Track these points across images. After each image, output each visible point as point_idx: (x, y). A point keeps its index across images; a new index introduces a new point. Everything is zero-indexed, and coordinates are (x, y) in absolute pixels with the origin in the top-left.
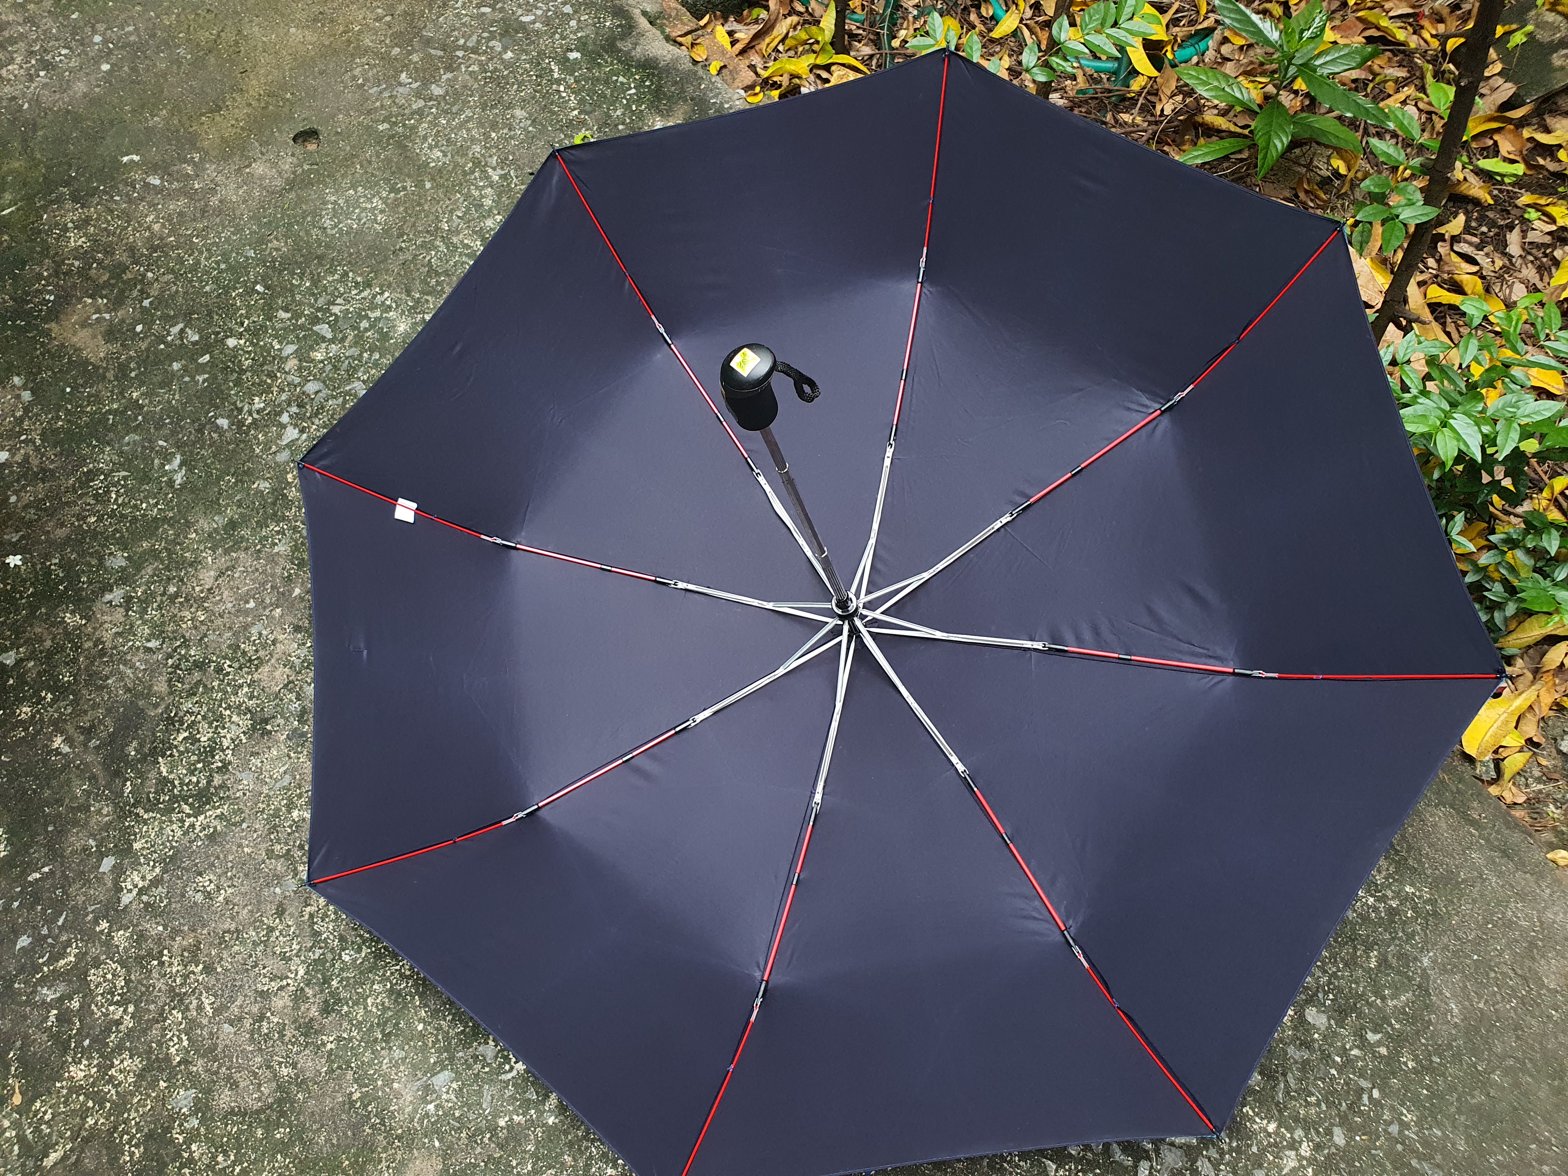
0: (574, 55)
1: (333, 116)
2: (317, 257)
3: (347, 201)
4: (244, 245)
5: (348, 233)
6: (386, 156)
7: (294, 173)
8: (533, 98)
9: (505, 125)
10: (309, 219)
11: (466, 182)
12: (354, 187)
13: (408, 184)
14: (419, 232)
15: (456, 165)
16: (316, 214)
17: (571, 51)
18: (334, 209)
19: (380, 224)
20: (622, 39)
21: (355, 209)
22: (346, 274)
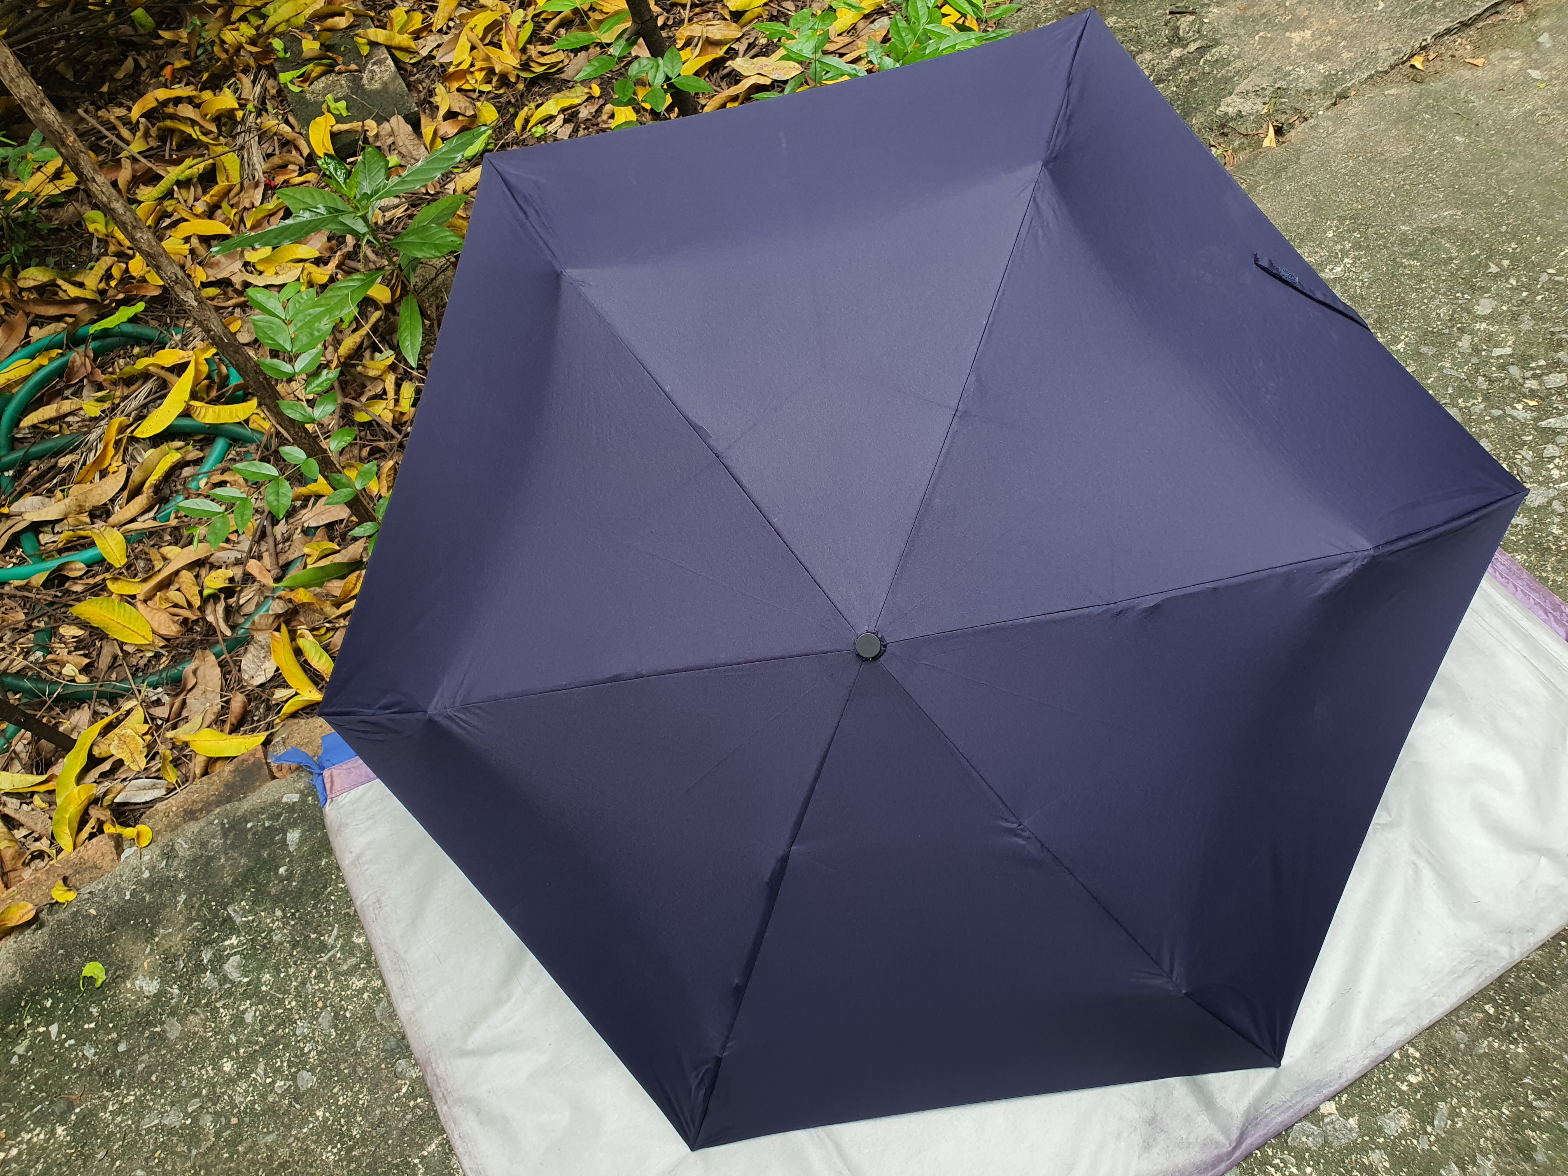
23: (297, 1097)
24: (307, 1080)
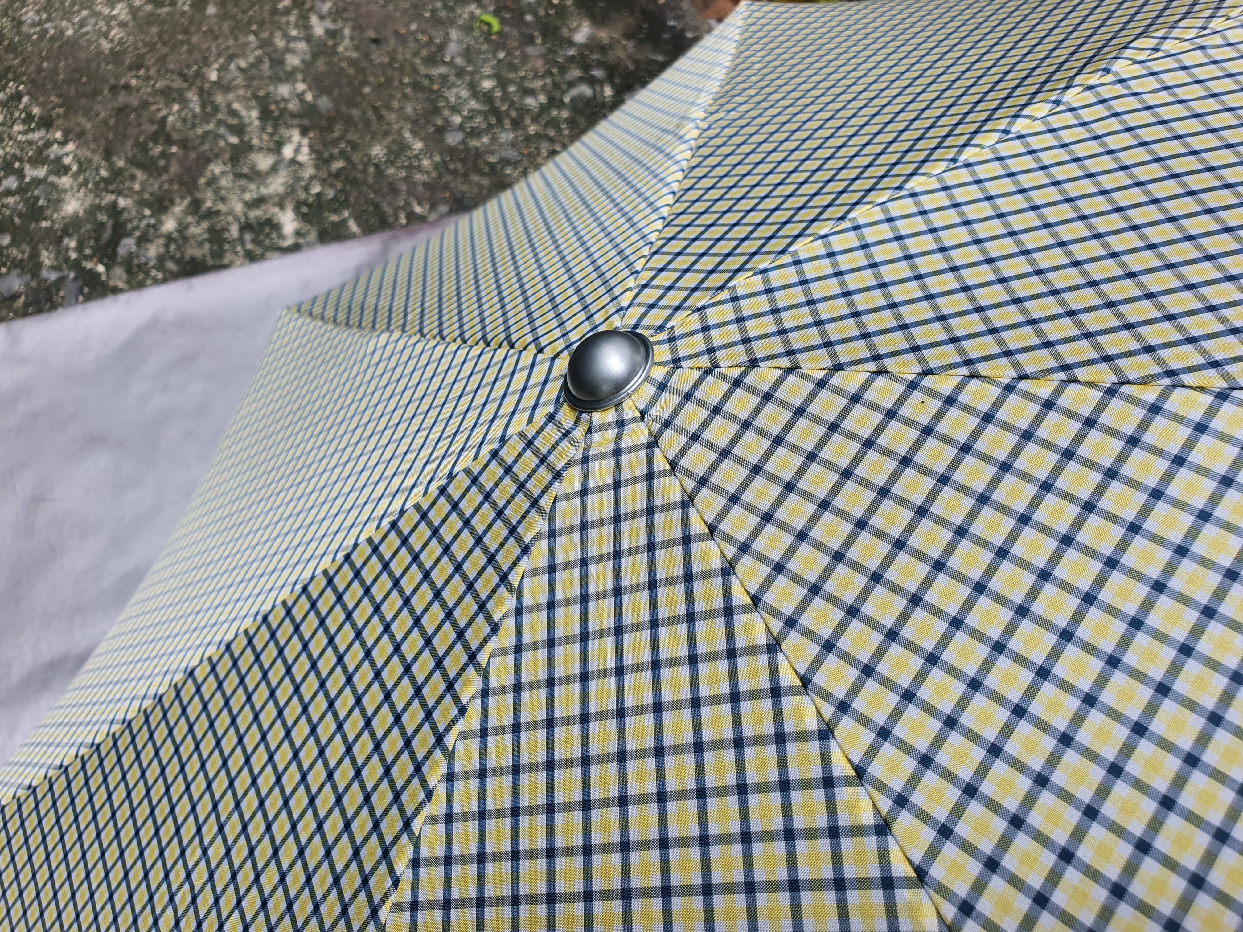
23: (441, 131)
24: (453, 139)
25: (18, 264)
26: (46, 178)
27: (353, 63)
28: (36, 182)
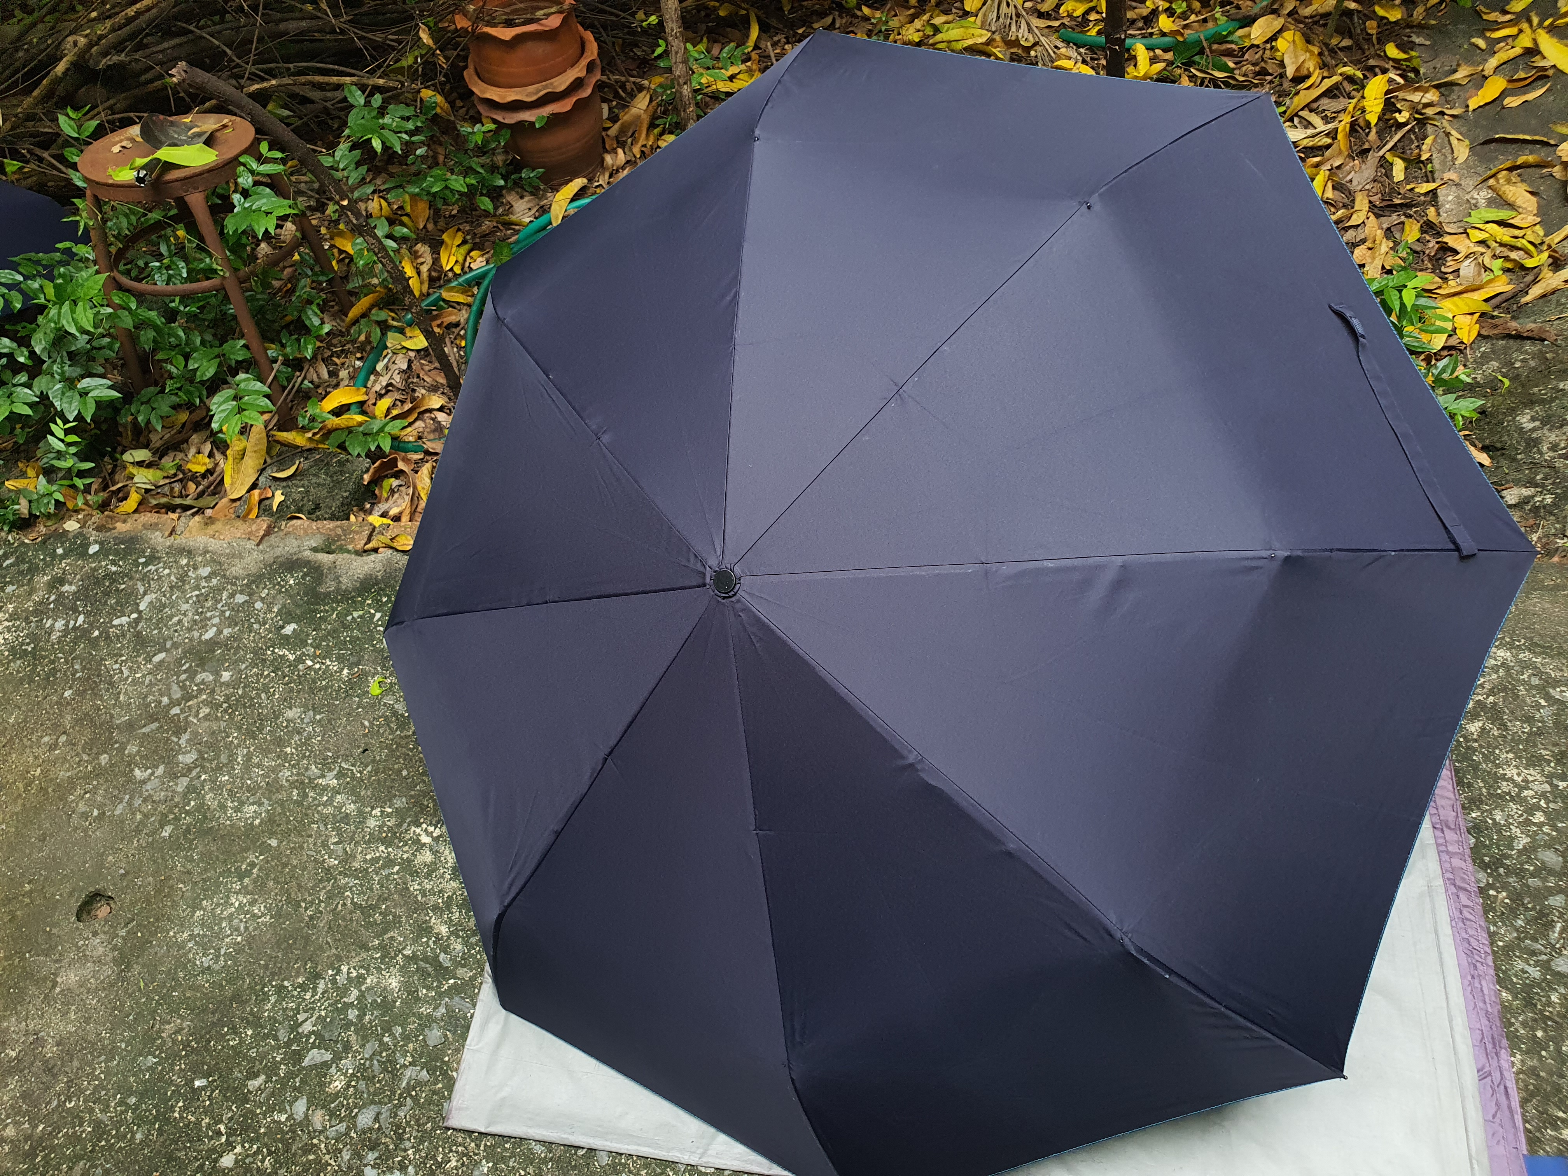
0: (289, 629)
1: (102, 866)
2: (232, 1000)
3: (203, 925)
4: (134, 1060)
5: (238, 952)
6: (202, 854)
7: (113, 949)
8: (291, 690)
9: (290, 734)
10: (181, 975)
11: (309, 808)
12: (196, 906)
13: (252, 857)
14: (312, 888)
15: (282, 803)
16: (183, 963)
17: (283, 627)
18: (196, 943)
19: (264, 915)
20: (320, 584)
21: (220, 924)
22: (280, 989)
25: (421, 1028)
26: (360, 991)
27: (376, 772)
28: (362, 996)
